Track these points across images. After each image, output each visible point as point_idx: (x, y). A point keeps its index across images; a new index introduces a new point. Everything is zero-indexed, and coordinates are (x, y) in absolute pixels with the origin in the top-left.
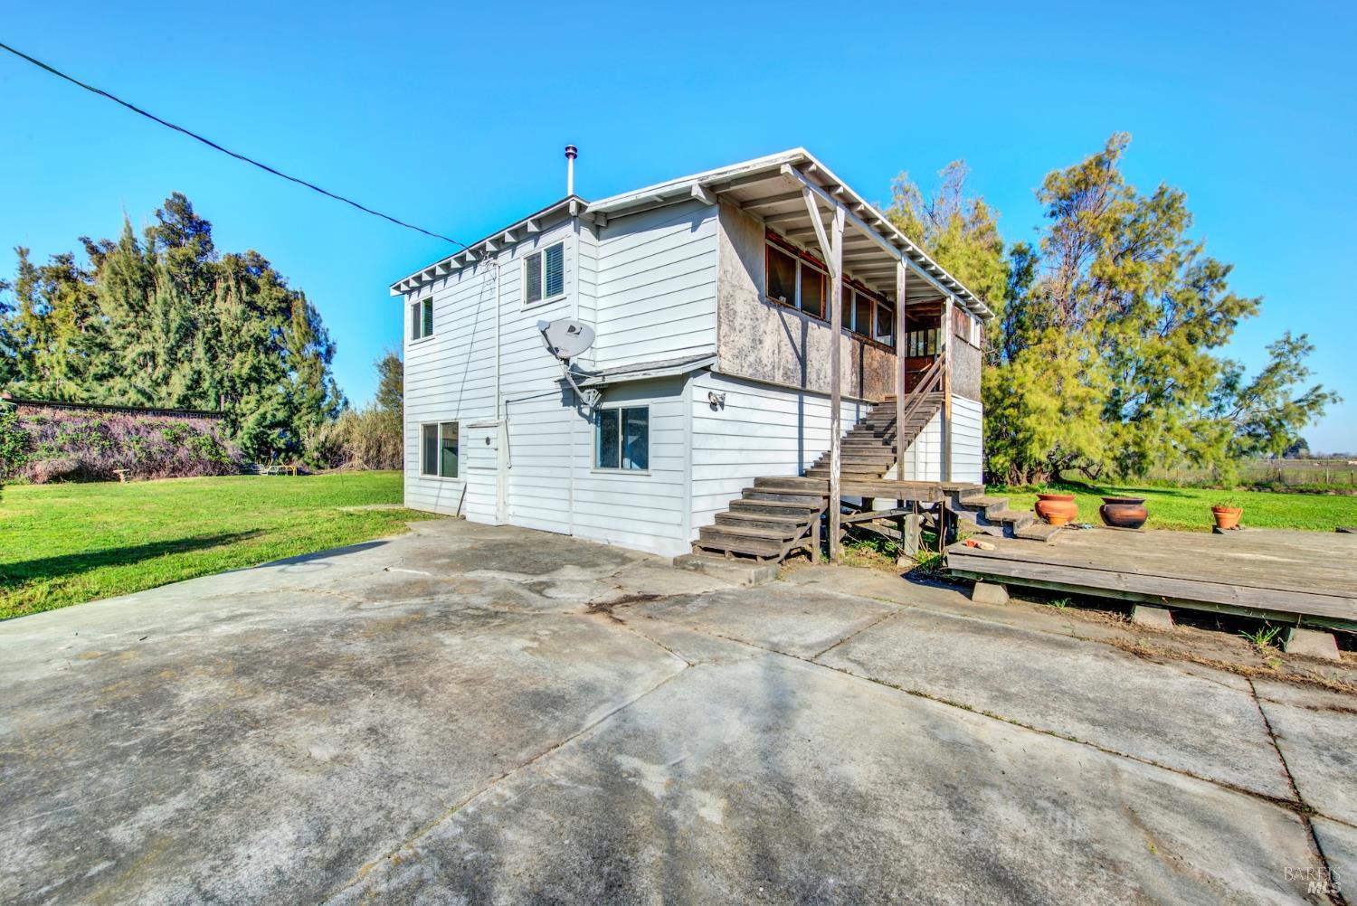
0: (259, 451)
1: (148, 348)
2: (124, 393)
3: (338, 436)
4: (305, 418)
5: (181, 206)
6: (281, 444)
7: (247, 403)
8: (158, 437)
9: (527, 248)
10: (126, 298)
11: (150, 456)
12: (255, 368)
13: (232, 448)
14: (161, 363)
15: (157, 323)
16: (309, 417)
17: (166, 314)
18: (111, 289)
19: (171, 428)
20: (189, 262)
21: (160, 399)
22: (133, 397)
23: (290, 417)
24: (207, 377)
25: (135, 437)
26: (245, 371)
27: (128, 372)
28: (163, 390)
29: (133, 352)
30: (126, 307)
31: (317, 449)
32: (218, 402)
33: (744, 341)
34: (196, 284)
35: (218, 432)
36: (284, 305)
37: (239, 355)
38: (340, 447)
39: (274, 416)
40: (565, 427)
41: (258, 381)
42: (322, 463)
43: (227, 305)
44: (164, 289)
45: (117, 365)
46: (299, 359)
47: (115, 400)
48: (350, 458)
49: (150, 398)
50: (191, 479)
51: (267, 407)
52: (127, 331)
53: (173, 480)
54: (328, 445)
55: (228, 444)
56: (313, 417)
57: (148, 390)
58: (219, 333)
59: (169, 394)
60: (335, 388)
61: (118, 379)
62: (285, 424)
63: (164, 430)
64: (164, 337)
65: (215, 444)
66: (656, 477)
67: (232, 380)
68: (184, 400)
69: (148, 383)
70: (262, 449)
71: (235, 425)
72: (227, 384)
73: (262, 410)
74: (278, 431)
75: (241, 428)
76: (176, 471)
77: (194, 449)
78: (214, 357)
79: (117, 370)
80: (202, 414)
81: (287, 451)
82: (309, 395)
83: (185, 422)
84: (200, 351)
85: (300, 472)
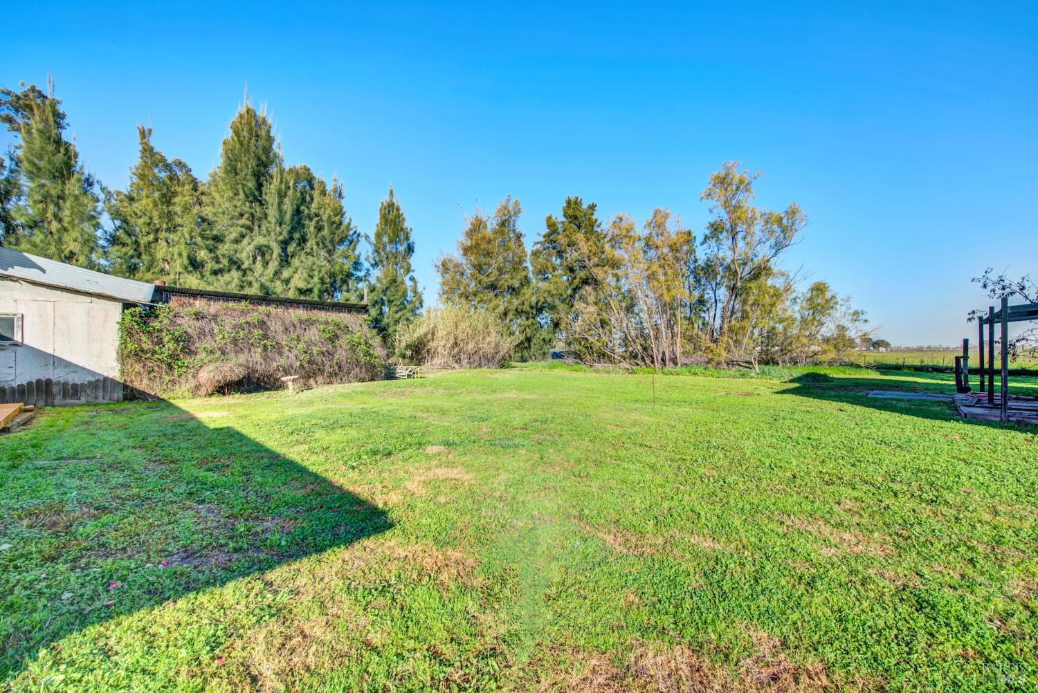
1: (260, 241)
8: (314, 334)
13: (380, 348)
19: (325, 324)
30: (241, 196)
35: (366, 329)
52: (240, 222)
55: (376, 343)
63: (319, 327)
64: (277, 229)
65: (366, 343)
76: (332, 376)
77: (352, 349)
79: (235, 263)
80: (348, 308)
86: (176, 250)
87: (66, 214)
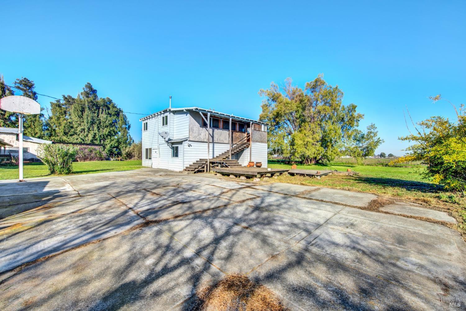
0: (110, 155)
1: (83, 127)
2: (77, 139)
3: (131, 150)
4: (122, 146)
5: (89, 86)
6: (116, 153)
7: (108, 141)
8: (87, 151)
9: (162, 115)
10: (78, 114)
11: (85, 156)
12: (109, 132)
13: (104, 154)
14: (86, 131)
15: (85, 121)
16: (123, 145)
17: (87, 118)
18: (74, 112)
19: (90, 148)
20: (92, 102)
21: (86, 141)
22: (79, 140)
23: (118, 145)
24: (97, 135)
25: (82, 151)
26: (107, 133)
27: (78, 134)
28: (87, 138)
29: (79, 129)
30: (78, 117)
31: (125, 154)
32: (100, 141)
33: (196, 135)
34: (93, 108)
35: (101, 150)
36: (116, 113)
37: (105, 129)
38: (131, 153)
39: (114, 145)
40: (167, 150)
41: (110, 136)
42: (127, 158)
43: (102, 115)
44: (87, 112)
45: (75, 132)
46: (121, 129)
47: (75, 141)
48: (134, 157)
49: (83, 141)
50: (94, 161)
51: (113, 143)
52: (78, 123)
53: (90, 162)
54: (128, 153)
55: (103, 152)
56: (124, 145)
57: (83, 138)
58: (100, 123)
59: (88, 139)
60: (130, 137)
61: (75, 135)
62: (117, 147)
63: (88, 149)
64: (87, 124)
65: (100, 153)
66: (180, 158)
67: (103, 135)
68: (92, 141)
69: (83, 137)
70: (111, 154)
71: (104, 147)
72: (102, 136)
73: (111, 143)
74: (115, 149)
75: (106, 148)
76: (91, 159)
77: (95, 154)
78: (99, 129)
79: (75, 133)
80: (97, 145)
81: (117, 154)
82: (124, 139)
83: (93, 147)
84: (96, 128)
85: (121, 160)
86: (61, 131)
87: (36, 124)
